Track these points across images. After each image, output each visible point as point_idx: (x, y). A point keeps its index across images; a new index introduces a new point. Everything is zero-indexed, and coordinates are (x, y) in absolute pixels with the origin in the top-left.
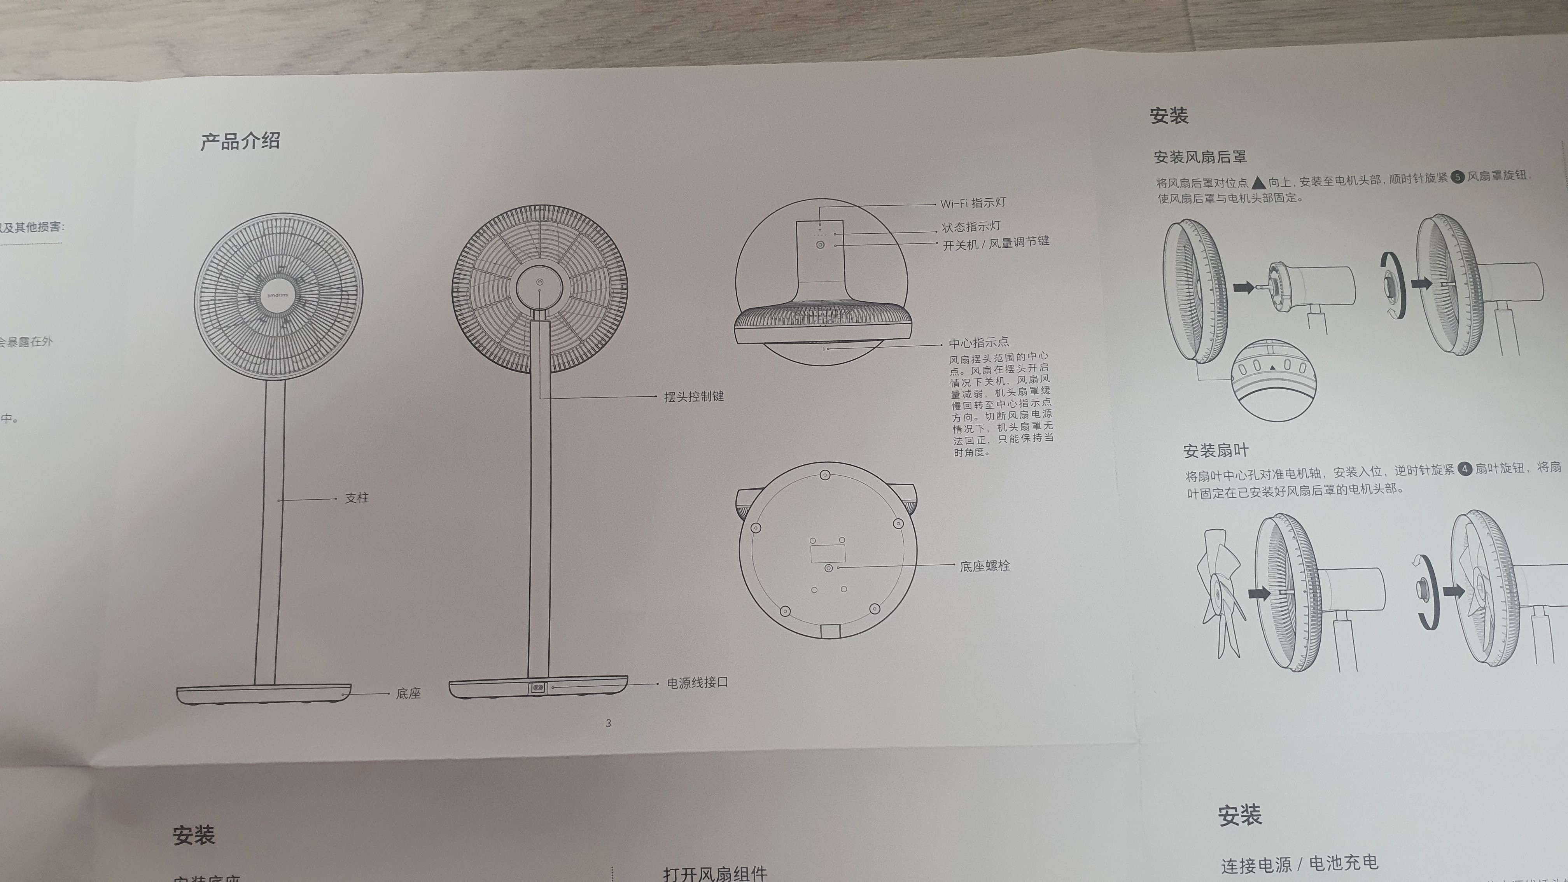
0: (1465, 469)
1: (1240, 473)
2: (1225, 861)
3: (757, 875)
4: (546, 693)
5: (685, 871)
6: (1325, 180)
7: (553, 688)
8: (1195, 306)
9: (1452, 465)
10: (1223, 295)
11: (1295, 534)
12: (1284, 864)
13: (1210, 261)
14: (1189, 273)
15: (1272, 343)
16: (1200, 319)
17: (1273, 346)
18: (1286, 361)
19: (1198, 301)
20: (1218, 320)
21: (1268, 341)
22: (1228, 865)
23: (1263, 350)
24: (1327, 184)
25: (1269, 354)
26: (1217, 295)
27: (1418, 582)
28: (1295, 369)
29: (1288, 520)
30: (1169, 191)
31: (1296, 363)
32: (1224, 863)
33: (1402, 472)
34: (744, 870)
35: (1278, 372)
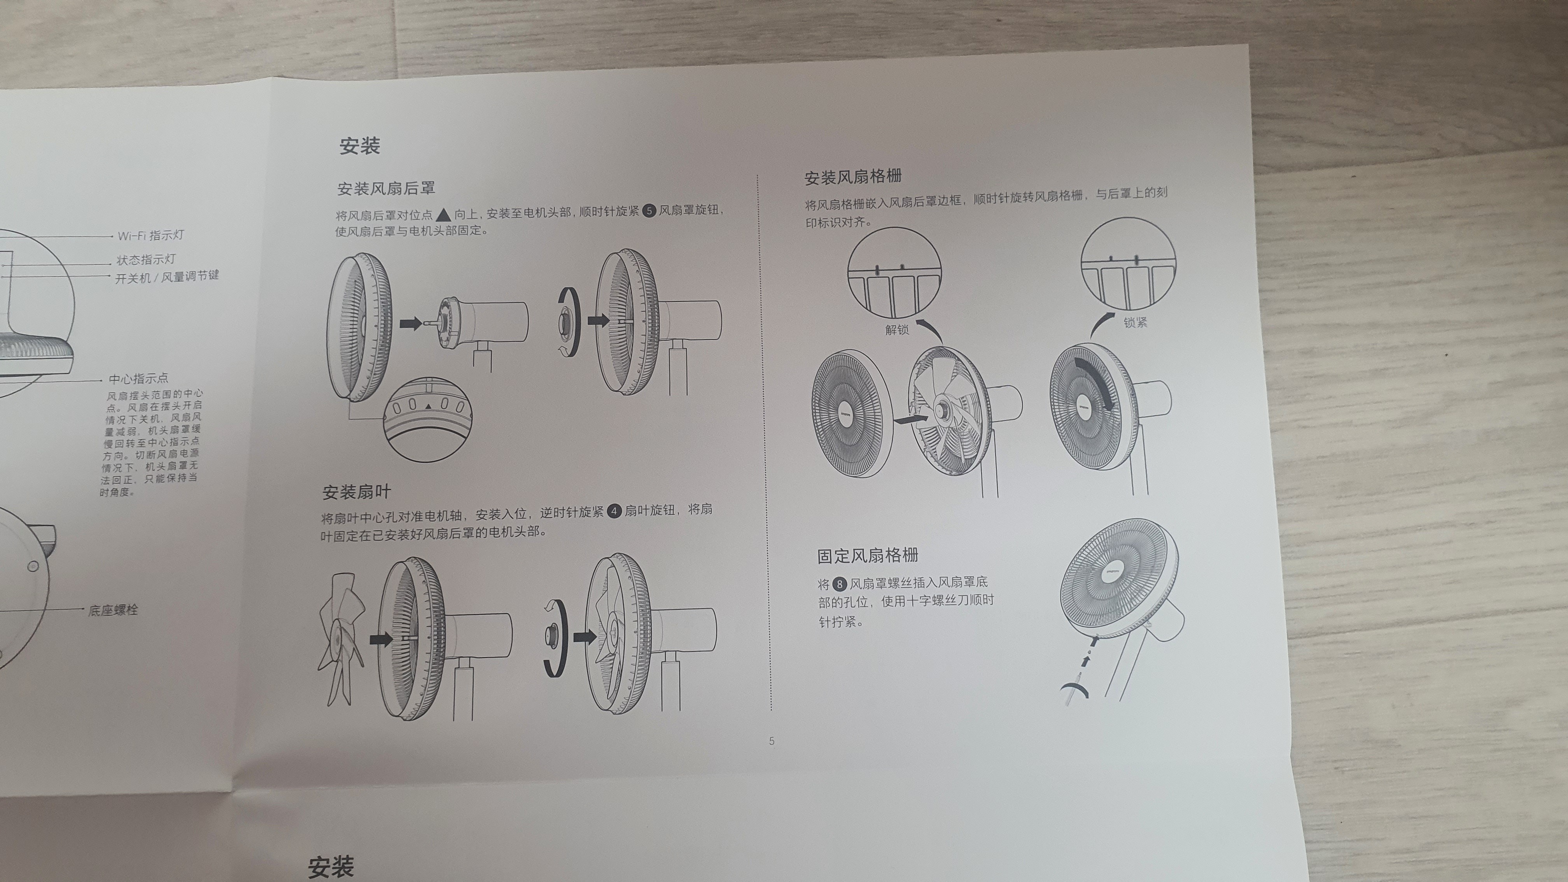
0: (614, 511)
1: (378, 515)
6: (514, 212)
8: (357, 342)
9: (602, 507)
10: (387, 331)
11: (426, 578)
13: (379, 296)
14: (356, 308)
15: (432, 381)
16: (360, 357)
17: (432, 384)
18: (444, 400)
19: (360, 338)
20: (378, 357)
21: (428, 379)
23: (422, 388)
24: (515, 216)
25: (427, 393)
26: (381, 332)
27: (548, 627)
28: (452, 407)
29: (420, 564)
30: (347, 224)
31: (453, 402)
33: (548, 514)
35: (434, 410)
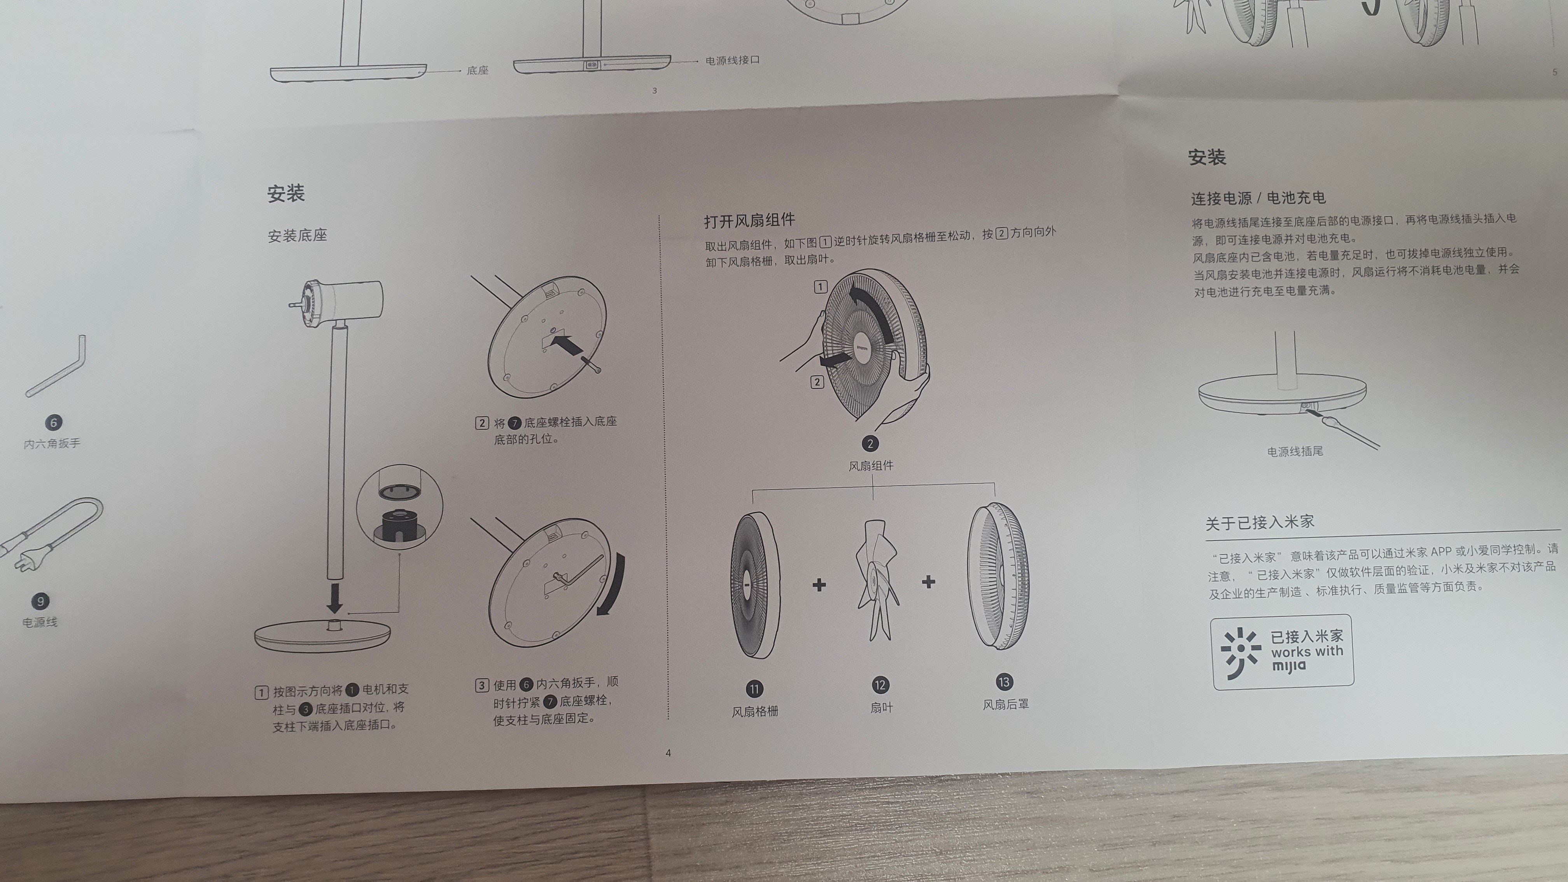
2: (1194, 195)
3: (786, 220)
4: (599, 69)
5: (723, 217)
7: (605, 65)
12: (1245, 198)
22: (1197, 198)
32: (1193, 196)
34: (775, 216)
